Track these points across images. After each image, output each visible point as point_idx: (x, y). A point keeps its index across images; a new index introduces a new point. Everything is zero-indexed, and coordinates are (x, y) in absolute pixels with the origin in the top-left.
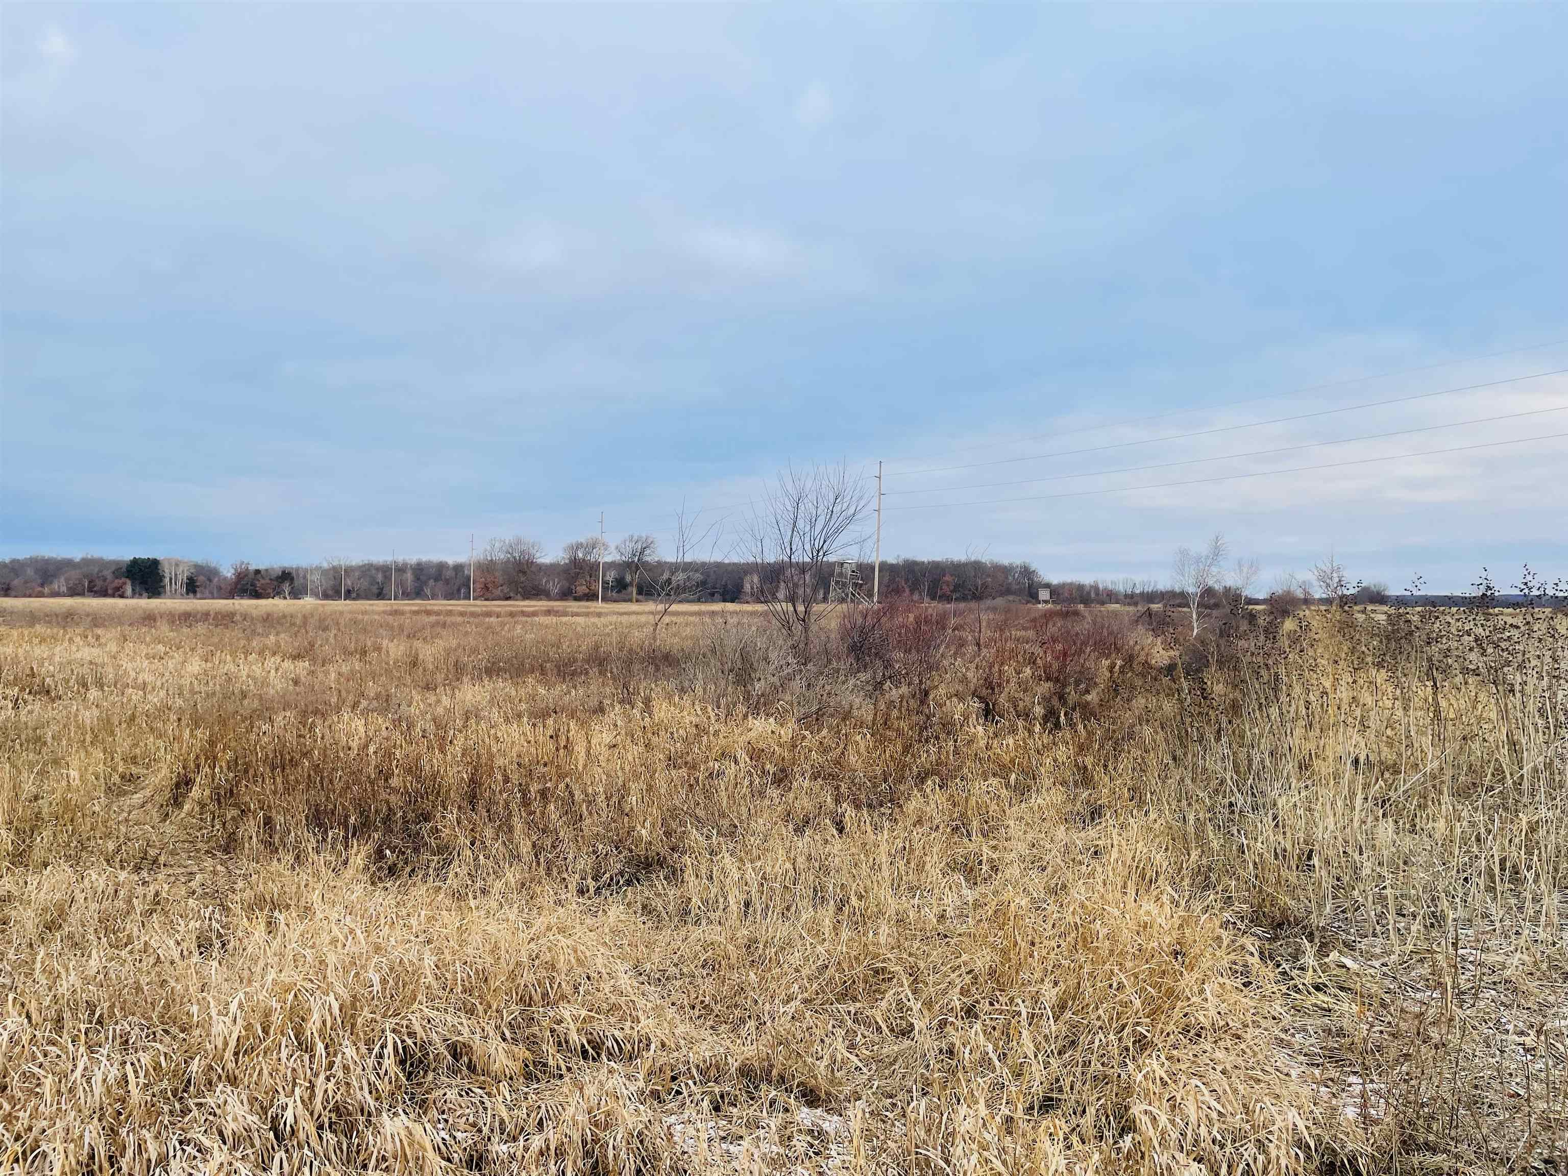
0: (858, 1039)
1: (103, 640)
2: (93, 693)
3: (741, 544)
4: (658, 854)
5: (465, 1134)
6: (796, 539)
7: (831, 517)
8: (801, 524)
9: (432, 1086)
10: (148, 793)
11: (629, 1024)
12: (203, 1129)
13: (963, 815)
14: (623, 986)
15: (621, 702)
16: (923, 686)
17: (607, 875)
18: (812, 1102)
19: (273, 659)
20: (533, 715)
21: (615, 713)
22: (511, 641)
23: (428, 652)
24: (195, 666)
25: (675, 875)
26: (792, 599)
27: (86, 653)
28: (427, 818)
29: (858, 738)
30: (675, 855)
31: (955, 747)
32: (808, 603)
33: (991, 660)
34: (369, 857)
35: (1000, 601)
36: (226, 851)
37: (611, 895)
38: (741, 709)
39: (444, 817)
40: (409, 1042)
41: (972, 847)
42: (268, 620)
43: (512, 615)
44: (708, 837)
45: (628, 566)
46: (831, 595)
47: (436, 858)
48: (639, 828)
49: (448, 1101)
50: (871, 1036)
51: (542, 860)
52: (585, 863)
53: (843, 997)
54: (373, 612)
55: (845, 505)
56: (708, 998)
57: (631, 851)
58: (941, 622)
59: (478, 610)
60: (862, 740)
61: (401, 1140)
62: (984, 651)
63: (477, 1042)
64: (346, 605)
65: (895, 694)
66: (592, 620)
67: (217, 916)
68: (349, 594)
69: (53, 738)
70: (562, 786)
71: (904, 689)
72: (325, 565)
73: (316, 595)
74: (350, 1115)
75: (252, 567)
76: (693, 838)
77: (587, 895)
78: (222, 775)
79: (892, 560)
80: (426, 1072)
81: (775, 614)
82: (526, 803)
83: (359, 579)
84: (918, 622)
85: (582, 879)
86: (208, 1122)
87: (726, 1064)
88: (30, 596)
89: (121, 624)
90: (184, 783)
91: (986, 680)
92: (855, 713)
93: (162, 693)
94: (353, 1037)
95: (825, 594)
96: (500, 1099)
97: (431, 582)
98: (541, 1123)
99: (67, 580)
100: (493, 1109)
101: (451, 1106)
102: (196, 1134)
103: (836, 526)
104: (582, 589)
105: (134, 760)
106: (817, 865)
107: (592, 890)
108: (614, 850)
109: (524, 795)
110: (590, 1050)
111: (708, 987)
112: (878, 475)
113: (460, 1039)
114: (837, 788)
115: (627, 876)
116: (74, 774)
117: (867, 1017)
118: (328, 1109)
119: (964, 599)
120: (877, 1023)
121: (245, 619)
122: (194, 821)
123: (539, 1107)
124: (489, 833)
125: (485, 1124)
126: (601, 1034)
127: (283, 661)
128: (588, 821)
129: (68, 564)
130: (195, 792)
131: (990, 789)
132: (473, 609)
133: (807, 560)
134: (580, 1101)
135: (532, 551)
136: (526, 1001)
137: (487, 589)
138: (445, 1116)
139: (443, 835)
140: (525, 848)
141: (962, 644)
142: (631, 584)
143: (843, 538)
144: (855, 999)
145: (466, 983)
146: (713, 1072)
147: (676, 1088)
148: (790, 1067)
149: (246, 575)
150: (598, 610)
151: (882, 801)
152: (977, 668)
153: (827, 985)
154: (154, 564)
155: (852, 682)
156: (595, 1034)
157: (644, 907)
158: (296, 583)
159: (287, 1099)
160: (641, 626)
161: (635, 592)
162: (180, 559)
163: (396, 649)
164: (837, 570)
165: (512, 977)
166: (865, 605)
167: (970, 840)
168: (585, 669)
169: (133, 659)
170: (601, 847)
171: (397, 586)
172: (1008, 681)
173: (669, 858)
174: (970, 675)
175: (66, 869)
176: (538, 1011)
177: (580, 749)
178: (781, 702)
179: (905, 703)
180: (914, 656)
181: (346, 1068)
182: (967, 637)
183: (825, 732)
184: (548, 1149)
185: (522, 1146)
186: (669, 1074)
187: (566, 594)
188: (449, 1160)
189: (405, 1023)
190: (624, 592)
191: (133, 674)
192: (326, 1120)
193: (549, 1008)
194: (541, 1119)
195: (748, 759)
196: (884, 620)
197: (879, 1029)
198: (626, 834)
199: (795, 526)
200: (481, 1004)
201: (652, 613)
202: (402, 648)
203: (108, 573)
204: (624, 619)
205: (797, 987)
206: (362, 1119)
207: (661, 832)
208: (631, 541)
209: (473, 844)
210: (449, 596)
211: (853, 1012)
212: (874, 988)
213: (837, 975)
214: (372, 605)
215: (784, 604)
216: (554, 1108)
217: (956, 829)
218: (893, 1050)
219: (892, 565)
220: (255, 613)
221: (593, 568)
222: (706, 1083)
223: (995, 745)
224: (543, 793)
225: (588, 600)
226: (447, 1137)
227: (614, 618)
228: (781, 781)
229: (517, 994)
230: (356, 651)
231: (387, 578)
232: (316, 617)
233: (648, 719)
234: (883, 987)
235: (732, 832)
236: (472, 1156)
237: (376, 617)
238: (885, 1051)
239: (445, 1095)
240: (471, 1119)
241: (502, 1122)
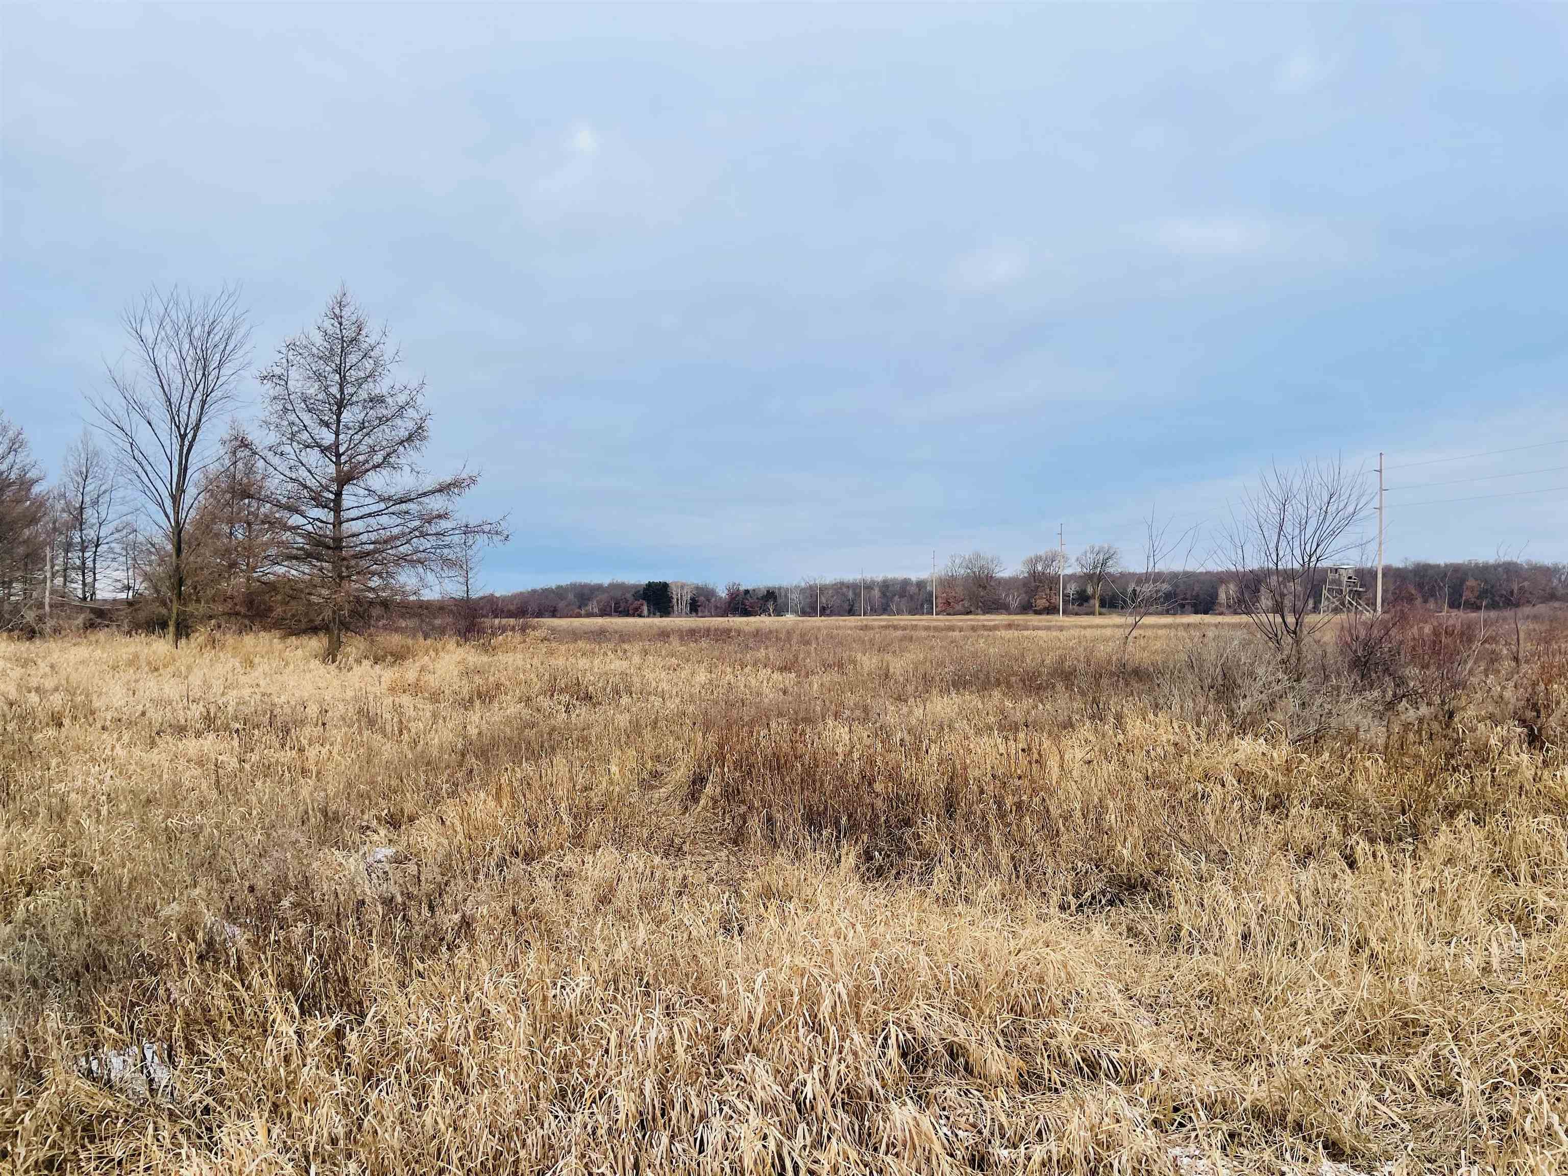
0: (1387, 1095)
1: (629, 654)
2: (625, 700)
3: (1219, 552)
4: (1141, 876)
5: (966, 1133)
6: (1283, 543)
7: (1324, 519)
8: (1288, 528)
9: (932, 1082)
10: (670, 787)
11: (1124, 1046)
12: (736, 1093)
13: (1507, 856)
14: (1116, 1007)
15: (1092, 717)
16: (1446, 707)
17: (1088, 894)
18: (1334, 1155)
19: (764, 671)
20: (1001, 729)
21: (1085, 730)
22: (975, 655)
23: (898, 665)
24: (702, 677)
25: (1161, 900)
26: (1278, 609)
27: (618, 665)
28: (908, 823)
29: (1368, 764)
30: (1160, 879)
31: (1493, 777)
32: (1298, 613)
33: (1534, 678)
34: (859, 856)
35: (1541, 608)
36: (735, 843)
37: (1093, 913)
38: (1225, 727)
39: (924, 823)
40: (909, 1036)
41: (1520, 892)
42: (758, 635)
43: (973, 629)
44: (1195, 863)
45: (1089, 577)
46: (1324, 603)
47: (919, 863)
48: (1119, 847)
49: (948, 1099)
50: (1402, 1093)
51: (1021, 872)
52: (1065, 879)
53: (1366, 1046)
54: (845, 627)
55: (1342, 505)
56: (1206, 1030)
57: (1112, 870)
58: (1467, 635)
59: (941, 624)
60: (1375, 766)
61: (910, 1131)
62: (1524, 668)
63: (973, 1047)
64: (822, 621)
65: (1411, 715)
66: (1054, 634)
67: (733, 901)
68: (824, 612)
69: (597, 738)
70: (1036, 800)
71: (1424, 710)
72: (803, 585)
73: (796, 613)
74: (860, 1098)
75: (742, 588)
76: (1178, 862)
77: (1068, 911)
78: (731, 775)
79: (1398, 563)
80: (925, 1068)
81: (1260, 626)
82: (1002, 815)
83: (832, 597)
84: (1436, 633)
85: (1062, 895)
86: (739, 1088)
87: (1233, 1102)
88: (571, 617)
89: (641, 639)
90: (699, 780)
91: (1528, 700)
92: (1362, 735)
93: (678, 701)
94: (859, 1026)
95: (1315, 603)
96: (998, 1103)
97: (896, 598)
98: (1039, 1134)
99: (598, 602)
100: (992, 1114)
101: (951, 1103)
102: (731, 1096)
103: (1331, 528)
104: (1042, 603)
105: (658, 758)
106: (1325, 901)
107: (1073, 908)
108: (1094, 868)
109: (999, 808)
110: (1086, 1068)
111: (1206, 1020)
112: (1378, 469)
113: (956, 1039)
114: (1345, 818)
115: (1109, 896)
116: (614, 769)
117: (1397, 1072)
118: (841, 1090)
119: (1493, 606)
120: (1409, 1079)
121: (739, 635)
122: (709, 815)
123: (1037, 1117)
124: (968, 842)
125: (985, 1127)
126: (1095, 1053)
127: (773, 672)
128: (1065, 838)
129: (599, 588)
130: (708, 789)
131: (1542, 827)
132: (935, 624)
133: (1296, 566)
134: (1082, 1116)
135: (991, 566)
136: (1017, 1010)
137: (949, 603)
138: (946, 1113)
139: (924, 841)
140: (1004, 859)
141: (1494, 658)
142: (1093, 597)
143: (1340, 541)
144: (1380, 1051)
145: (958, 986)
146: (1218, 1108)
147: (1179, 1119)
148: (1308, 1115)
149: (738, 595)
150: (1059, 624)
151: (1400, 835)
152: (1515, 687)
153: (1346, 1031)
154: (664, 586)
155: (1356, 702)
156: (1089, 1052)
157: (1130, 929)
158: (779, 601)
159: (806, 1075)
160: (1106, 640)
161: (1097, 605)
162: (684, 581)
163: (868, 662)
164: (1331, 576)
165: (1002, 986)
166: (1367, 615)
167: (1516, 885)
168: (1052, 683)
169: (653, 671)
170: (1080, 864)
171: (865, 603)
172: (1558, 703)
173: (1153, 881)
174: (1507, 694)
175: (614, 851)
176: (1028, 1021)
177: (1053, 763)
178: (1272, 722)
179: (1425, 726)
180: (1432, 672)
181: (855, 1054)
182: (1501, 650)
183: (1326, 755)
184: (1050, 1160)
185: (1022, 1155)
186: (1171, 1104)
187: (1026, 608)
188: (952, 1156)
189: (904, 1018)
190: (1085, 604)
191: (654, 684)
192: (839, 1100)
193: (1041, 1020)
194: (1040, 1130)
195: (1235, 783)
196: (1393, 632)
197: (1412, 1087)
198: (1105, 854)
199: (1281, 529)
200: (974, 1008)
201: (1119, 626)
202: (874, 661)
203: (629, 596)
204: (1088, 633)
205: (1310, 1030)
206: (871, 1105)
207: (1144, 854)
208: (1092, 552)
209: (953, 851)
210: (912, 612)
211: (1379, 1065)
212: (1403, 1041)
213: (1357, 1022)
214: (845, 621)
215: (1271, 616)
216: (1053, 1120)
217: (1497, 871)
218: (1430, 1111)
219: (1398, 570)
220: (747, 629)
221: (1053, 581)
222: (1212, 1120)
223: (1545, 777)
224: (1019, 805)
225: (1048, 614)
226: (949, 1133)
227: (1075, 632)
228: (1275, 807)
229: (1008, 1003)
230: (834, 664)
231: (857, 595)
232: (798, 632)
233: (1122, 736)
234: (1415, 1041)
235: (1222, 859)
236: (973, 1156)
237: (849, 632)
238: (1420, 1111)
239: (944, 1092)
240: (971, 1120)
241: (1001, 1127)
